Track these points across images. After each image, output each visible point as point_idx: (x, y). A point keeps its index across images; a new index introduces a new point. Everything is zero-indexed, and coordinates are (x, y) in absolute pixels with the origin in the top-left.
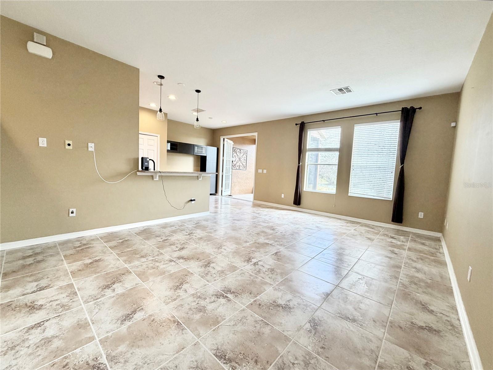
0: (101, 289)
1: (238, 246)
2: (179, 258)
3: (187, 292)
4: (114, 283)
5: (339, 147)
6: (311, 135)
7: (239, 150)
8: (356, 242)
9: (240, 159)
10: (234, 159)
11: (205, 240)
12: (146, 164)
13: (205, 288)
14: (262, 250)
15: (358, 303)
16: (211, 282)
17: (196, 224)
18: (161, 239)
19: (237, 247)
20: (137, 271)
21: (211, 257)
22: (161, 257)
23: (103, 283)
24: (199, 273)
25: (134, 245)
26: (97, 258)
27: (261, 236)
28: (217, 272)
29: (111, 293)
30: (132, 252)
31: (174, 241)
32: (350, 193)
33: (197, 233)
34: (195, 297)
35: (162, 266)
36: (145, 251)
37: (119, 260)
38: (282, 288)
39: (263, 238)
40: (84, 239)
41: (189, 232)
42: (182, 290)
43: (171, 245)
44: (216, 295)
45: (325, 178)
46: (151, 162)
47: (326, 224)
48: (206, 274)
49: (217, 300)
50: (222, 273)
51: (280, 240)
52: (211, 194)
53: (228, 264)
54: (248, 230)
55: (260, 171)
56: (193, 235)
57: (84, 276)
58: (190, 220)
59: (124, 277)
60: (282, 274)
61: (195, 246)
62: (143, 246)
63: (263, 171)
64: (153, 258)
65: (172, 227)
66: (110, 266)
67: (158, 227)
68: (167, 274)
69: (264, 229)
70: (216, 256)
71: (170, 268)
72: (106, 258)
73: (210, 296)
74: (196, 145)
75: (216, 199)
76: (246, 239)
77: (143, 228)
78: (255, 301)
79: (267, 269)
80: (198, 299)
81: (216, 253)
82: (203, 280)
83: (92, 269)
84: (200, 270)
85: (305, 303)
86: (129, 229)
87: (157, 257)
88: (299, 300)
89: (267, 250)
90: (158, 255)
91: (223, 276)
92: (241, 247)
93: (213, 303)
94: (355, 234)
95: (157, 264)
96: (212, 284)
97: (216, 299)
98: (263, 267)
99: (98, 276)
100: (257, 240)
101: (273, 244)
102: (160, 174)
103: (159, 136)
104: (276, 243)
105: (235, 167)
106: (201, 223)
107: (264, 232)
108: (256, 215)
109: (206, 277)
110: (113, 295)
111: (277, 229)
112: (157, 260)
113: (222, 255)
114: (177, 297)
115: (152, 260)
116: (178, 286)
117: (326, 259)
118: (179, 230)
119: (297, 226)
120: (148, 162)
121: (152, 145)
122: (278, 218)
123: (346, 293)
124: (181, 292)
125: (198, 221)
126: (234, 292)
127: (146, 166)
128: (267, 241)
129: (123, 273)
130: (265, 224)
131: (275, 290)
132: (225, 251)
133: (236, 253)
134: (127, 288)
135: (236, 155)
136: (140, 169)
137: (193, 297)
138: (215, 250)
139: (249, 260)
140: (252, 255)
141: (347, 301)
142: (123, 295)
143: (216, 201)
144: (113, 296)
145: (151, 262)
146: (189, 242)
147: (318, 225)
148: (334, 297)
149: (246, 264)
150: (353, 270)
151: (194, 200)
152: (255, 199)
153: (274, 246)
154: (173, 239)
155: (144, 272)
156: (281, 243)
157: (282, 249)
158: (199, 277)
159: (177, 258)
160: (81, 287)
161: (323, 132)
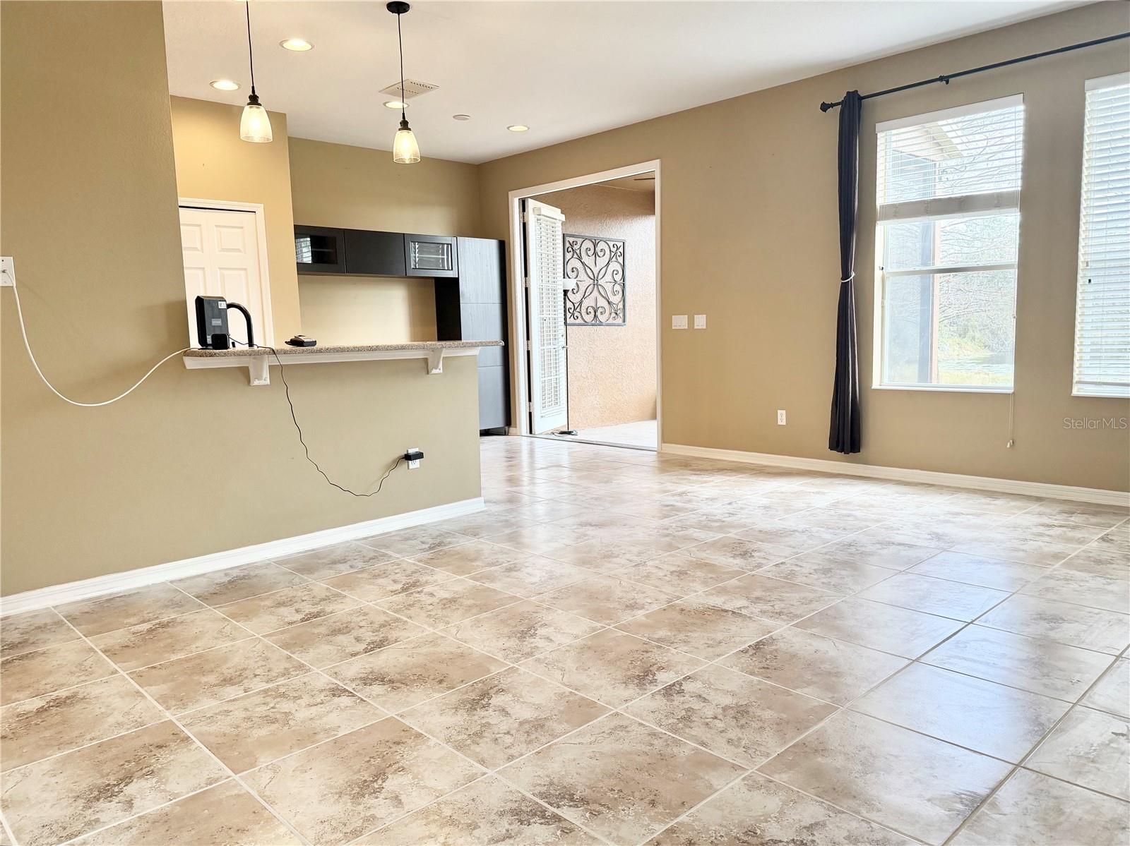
0: (81, 803)
1: (598, 625)
2: (367, 680)
3: (400, 802)
4: (127, 780)
5: (1020, 189)
6: (894, 145)
7: (588, 244)
8: (1110, 588)
9: (595, 280)
10: (570, 284)
11: (470, 607)
12: (217, 322)
13: (470, 788)
14: (698, 637)
15: (1106, 828)
16: (495, 765)
17: (431, 548)
18: (297, 611)
19: (594, 629)
20: (210, 734)
21: (495, 670)
22: (297, 680)
23: (89, 780)
24: (446, 732)
25: (196, 638)
26: (63, 693)
27: (694, 581)
28: (517, 725)
29: (120, 813)
30: (189, 665)
31: (345, 620)
32: (1080, 386)
33: (436, 581)
34: (435, 821)
35: (301, 713)
36: (237, 660)
37: (143, 696)
38: (782, 778)
39: (701, 589)
40: (13, 627)
41: (404, 580)
42: (382, 796)
43: (336, 632)
44: (516, 813)
45: (978, 335)
46: (234, 314)
47: (974, 520)
48: (476, 734)
49: (520, 833)
50: (536, 729)
51: (775, 596)
52: (485, 433)
53: (562, 696)
54: (638, 559)
55: (680, 322)
56: (419, 590)
57: (21, 756)
58: (407, 536)
59: (164, 756)
60: (781, 727)
61: (431, 630)
62: (229, 644)
63: (691, 321)
64: (270, 685)
65: (341, 567)
66: (111, 720)
67: (285, 569)
68: (324, 740)
69: (704, 555)
70: (512, 665)
71: (333, 719)
72: (96, 691)
73: (493, 817)
74: (415, 238)
75: (507, 451)
76: (634, 594)
77: (226, 575)
78: (671, 831)
79: (720, 711)
80: (447, 829)
81: (514, 653)
82: (463, 757)
83: (47, 734)
84: (450, 719)
85: (878, 836)
86: (171, 582)
87: (281, 681)
88: (854, 824)
89: (719, 636)
90: (286, 673)
91: (544, 740)
92: (610, 627)
93: (503, 840)
94: (1105, 556)
95: (285, 706)
96: (499, 772)
97: (516, 826)
98: (705, 700)
99: (69, 756)
100: (678, 598)
101: (744, 612)
102: (273, 360)
103: (259, 209)
104: (756, 609)
105: (576, 314)
106: (450, 543)
107: (706, 565)
108: (670, 500)
109: (473, 747)
110: (126, 819)
111: (759, 551)
112: (282, 690)
113: (538, 660)
114: (366, 824)
115: (266, 691)
116: (365, 785)
117: (975, 661)
118: (365, 575)
119: (849, 537)
120: (222, 315)
121: (239, 250)
122: (765, 508)
123: (1055, 792)
124: (379, 806)
125: (440, 535)
126: (585, 801)
127: (218, 332)
128: (718, 601)
129: (158, 740)
130: (711, 534)
131: (753, 786)
132: (550, 647)
133: (593, 650)
134: (177, 795)
135: (578, 264)
136: (195, 343)
137: (424, 822)
138: (507, 645)
139: (644, 677)
140: (656, 656)
141: (1060, 823)
142: (163, 819)
143: (511, 457)
144: (126, 825)
145: (259, 699)
146: (405, 619)
147: (940, 529)
148: (1007, 810)
149: (631, 690)
150: (1093, 703)
151: (419, 456)
152: (665, 437)
153: (750, 618)
154: (342, 610)
155: (237, 735)
156: (778, 606)
157: (782, 629)
158: (449, 748)
159: (358, 682)
160: (11, 796)
161: (945, 129)
